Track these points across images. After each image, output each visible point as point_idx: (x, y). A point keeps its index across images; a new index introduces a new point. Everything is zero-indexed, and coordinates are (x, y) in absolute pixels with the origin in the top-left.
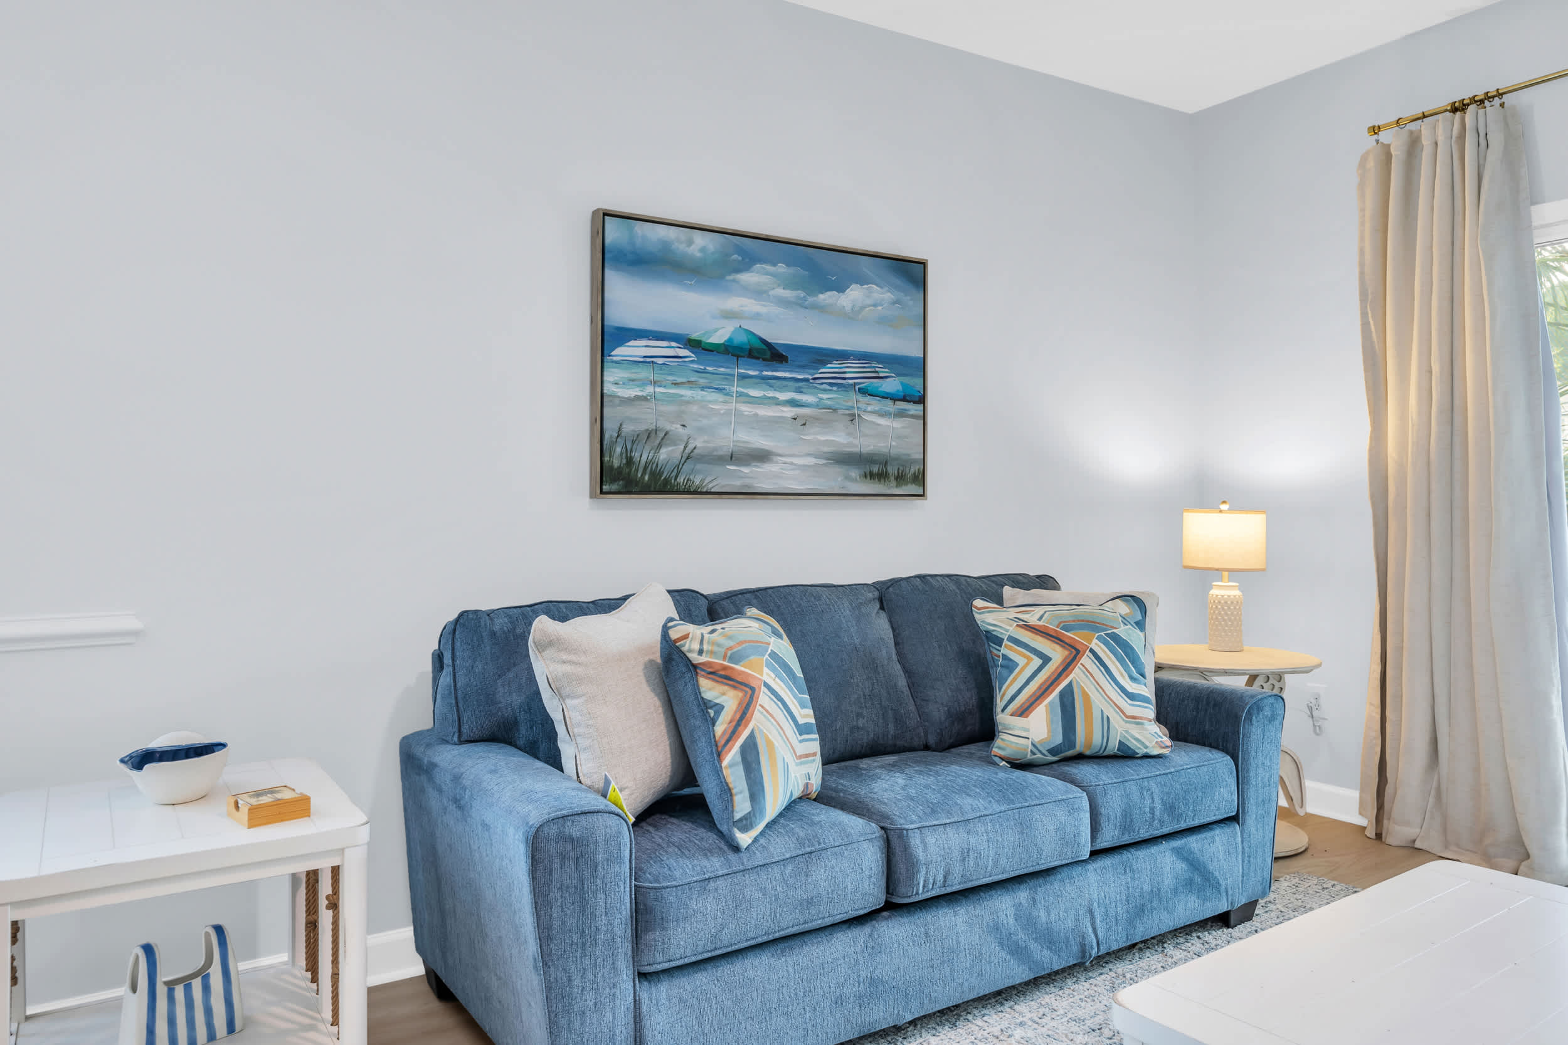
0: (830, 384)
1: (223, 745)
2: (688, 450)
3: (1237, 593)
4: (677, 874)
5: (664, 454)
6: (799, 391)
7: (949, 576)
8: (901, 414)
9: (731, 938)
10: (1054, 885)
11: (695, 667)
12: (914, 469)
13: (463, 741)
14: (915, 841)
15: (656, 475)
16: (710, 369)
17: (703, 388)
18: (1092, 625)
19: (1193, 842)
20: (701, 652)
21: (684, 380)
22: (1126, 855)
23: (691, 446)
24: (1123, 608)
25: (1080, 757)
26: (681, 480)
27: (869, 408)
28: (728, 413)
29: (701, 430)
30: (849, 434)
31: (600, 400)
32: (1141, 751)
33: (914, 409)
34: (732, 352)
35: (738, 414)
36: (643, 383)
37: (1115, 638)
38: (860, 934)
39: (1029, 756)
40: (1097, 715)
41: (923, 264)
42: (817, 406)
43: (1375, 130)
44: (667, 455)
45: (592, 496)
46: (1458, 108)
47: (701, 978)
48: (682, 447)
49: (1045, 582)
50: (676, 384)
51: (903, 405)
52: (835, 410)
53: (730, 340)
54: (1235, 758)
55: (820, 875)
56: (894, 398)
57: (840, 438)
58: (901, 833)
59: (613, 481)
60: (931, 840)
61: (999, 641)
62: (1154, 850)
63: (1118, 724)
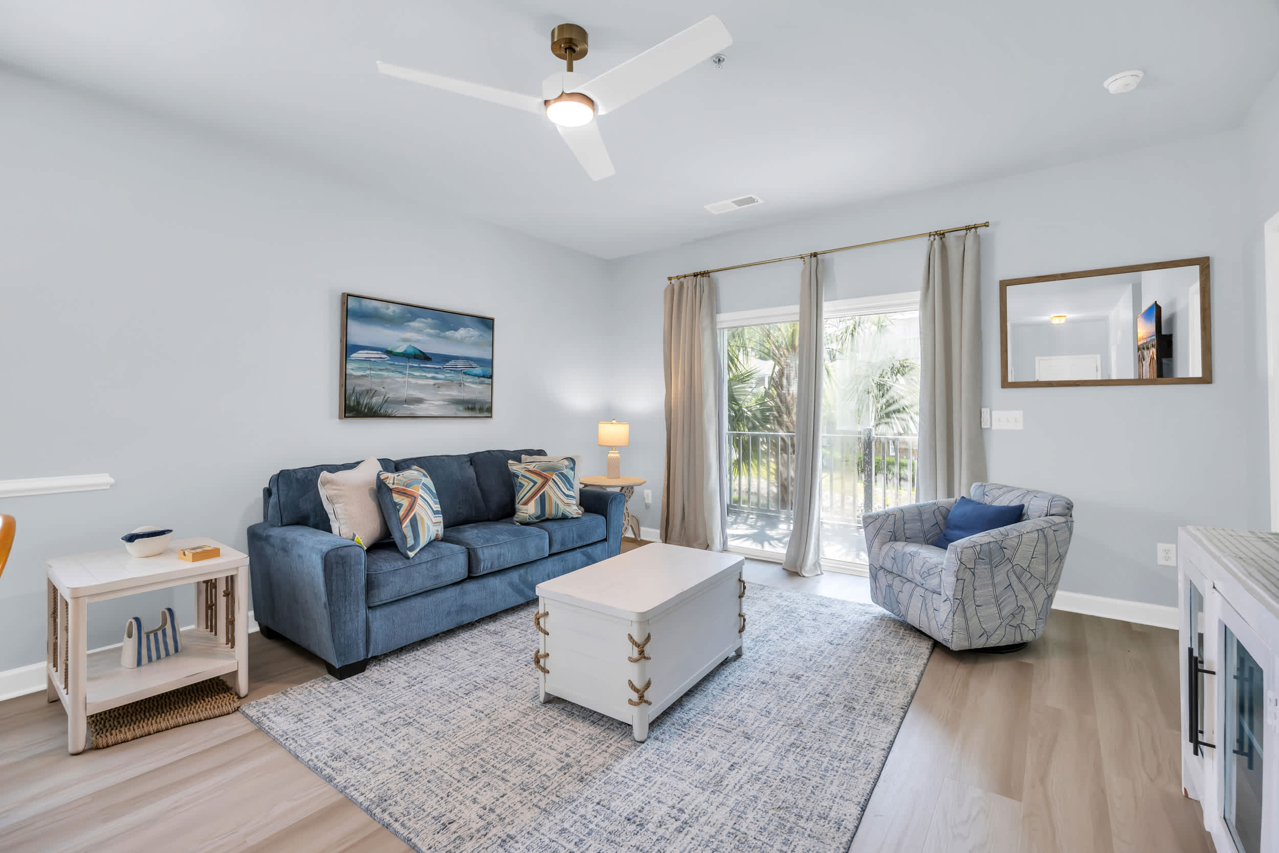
1: (170, 531)
2: (385, 399)
3: (618, 455)
4: (384, 568)
5: (374, 400)
6: (436, 373)
7: (500, 451)
8: (482, 383)
9: (407, 590)
10: (534, 567)
11: (391, 490)
12: (487, 406)
13: (283, 525)
14: (480, 552)
15: (370, 409)
16: (396, 363)
17: (393, 372)
18: (553, 469)
19: (589, 550)
20: (393, 484)
21: (384, 368)
22: (563, 555)
23: (387, 397)
24: (566, 463)
25: (548, 520)
26: (382, 411)
27: (468, 380)
28: (404, 382)
29: (392, 390)
30: (459, 391)
31: (344, 377)
32: (570, 516)
33: (488, 381)
34: (406, 356)
35: (409, 383)
37: (562, 474)
38: (457, 589)
40: (554, 503)
41: (493, 320)
42: (445, 379)
43: (670, 279)
44: (376, 400)
45: (340, 418)
46: (695, 275)
47: (394, 608)
48: (383, 397)
49: (541, 453)
50: (380, 370)
51: (483, 379)
52: (452, 381)
53: (405, 351)
54: (606, 518)
55: (442, 567)
56: (479, 376)
57: (455, 393)
58: (474, 550)
59: (350, 412)
60: (486, 551)
62: (574, 553)
63: (562, 506)
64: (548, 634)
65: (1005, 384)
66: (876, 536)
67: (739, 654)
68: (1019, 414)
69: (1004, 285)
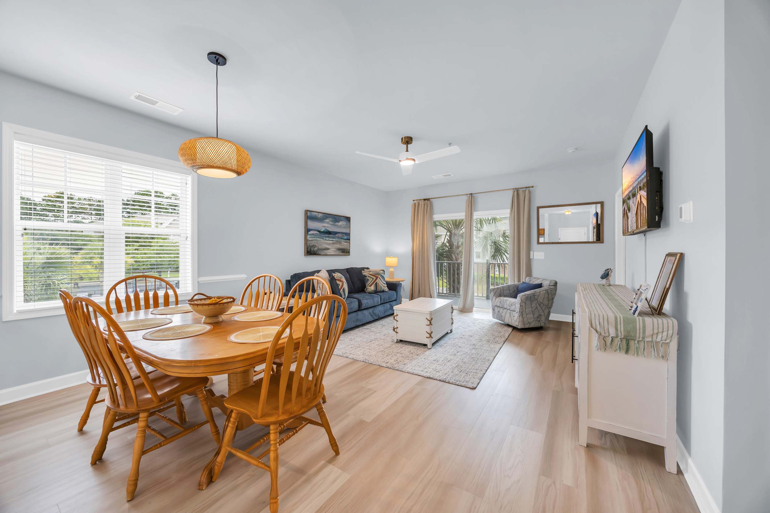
0: (337, 237)
3: (393, 270)
6: (333, 238)
7: (357, 268)
8: (347, 242)
10: (376, 308)
11: (336, 279)
12: (348, 251)
14: (362, 301)
15: (314, 252)
16: (321, 235)
17: (320, 238)
18: (379, 274)
19: (391, 303)
20: (337, 277)
22: (384, 304)
23: (319, 248)
24: (382, 272)
25: (378, 292)
26: (317, 252)
27: (342, 241)
29: (320, 245)
30: (340, 245)
31: (306, 240)
32: (385, 291)
33: (348, 241)
34: (324, 232)
35: (325, 242)
36: (312, 238)
37: (381, 275)
39: (371, 292)
40: (380, 286)
41: (350, 218)
42: (335, 241)
43: (414, 200)
44: (316, 249)
45: (305, 255)
46: (425, 200)
49: (368, 268)
50: (317, 238)
51: (347, 241)
52: (338, 242)
54: (396, 292)
55: (351, 306)
57: (338, 246)
58: (359, 301)
59: (309, 253)
61: (366, 277)
62: (387, 304)
63: (382, 287)
64: (398, 321)
65: (538, 243)
66: (494, 295)
67: (451, 331)
68: (543, 254)
69: (538, 208)
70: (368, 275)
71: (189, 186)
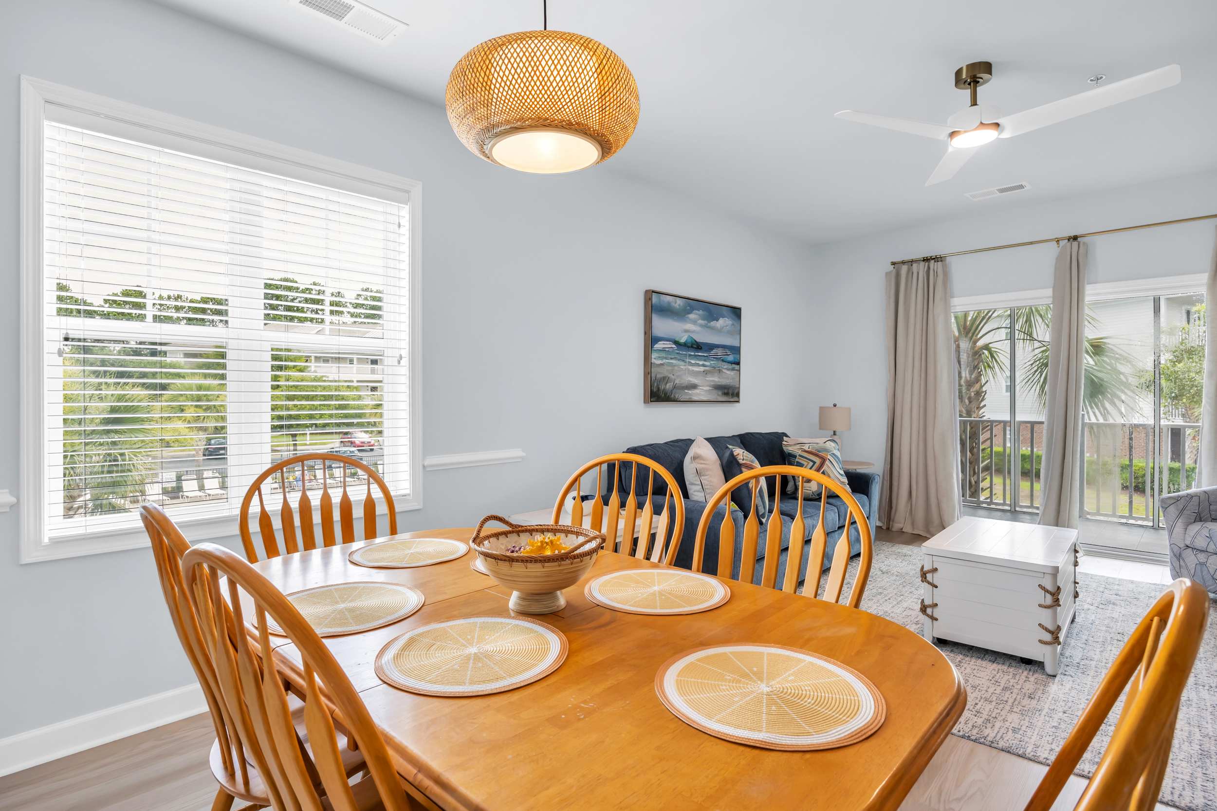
0: (714, 358)
11: (741, 464)
15: (666, 394)
17: (679, 360)
20: (743, 460)
24: (832, 444)
29: (678, 376)
30: (719, 378)
31: (648, 365)
33: (736, 367)
34: (687, 345)
35: (689, 370)
37: (833, 454)
39: (811, 497)
41: (740, 309)
44: (669, 386)
45: (645, 402)
46: (926, 260)
50: (671, 359)
53: (686, 341)
54: (868, 497)
56: (731, 363)
57: (716, 379)
59: (654, 397)
61: (795, 457)
64: (936, 587)
66: (1179, 517)
67: (1075, 619)
70: (800, 452)
71: (405, 230)
